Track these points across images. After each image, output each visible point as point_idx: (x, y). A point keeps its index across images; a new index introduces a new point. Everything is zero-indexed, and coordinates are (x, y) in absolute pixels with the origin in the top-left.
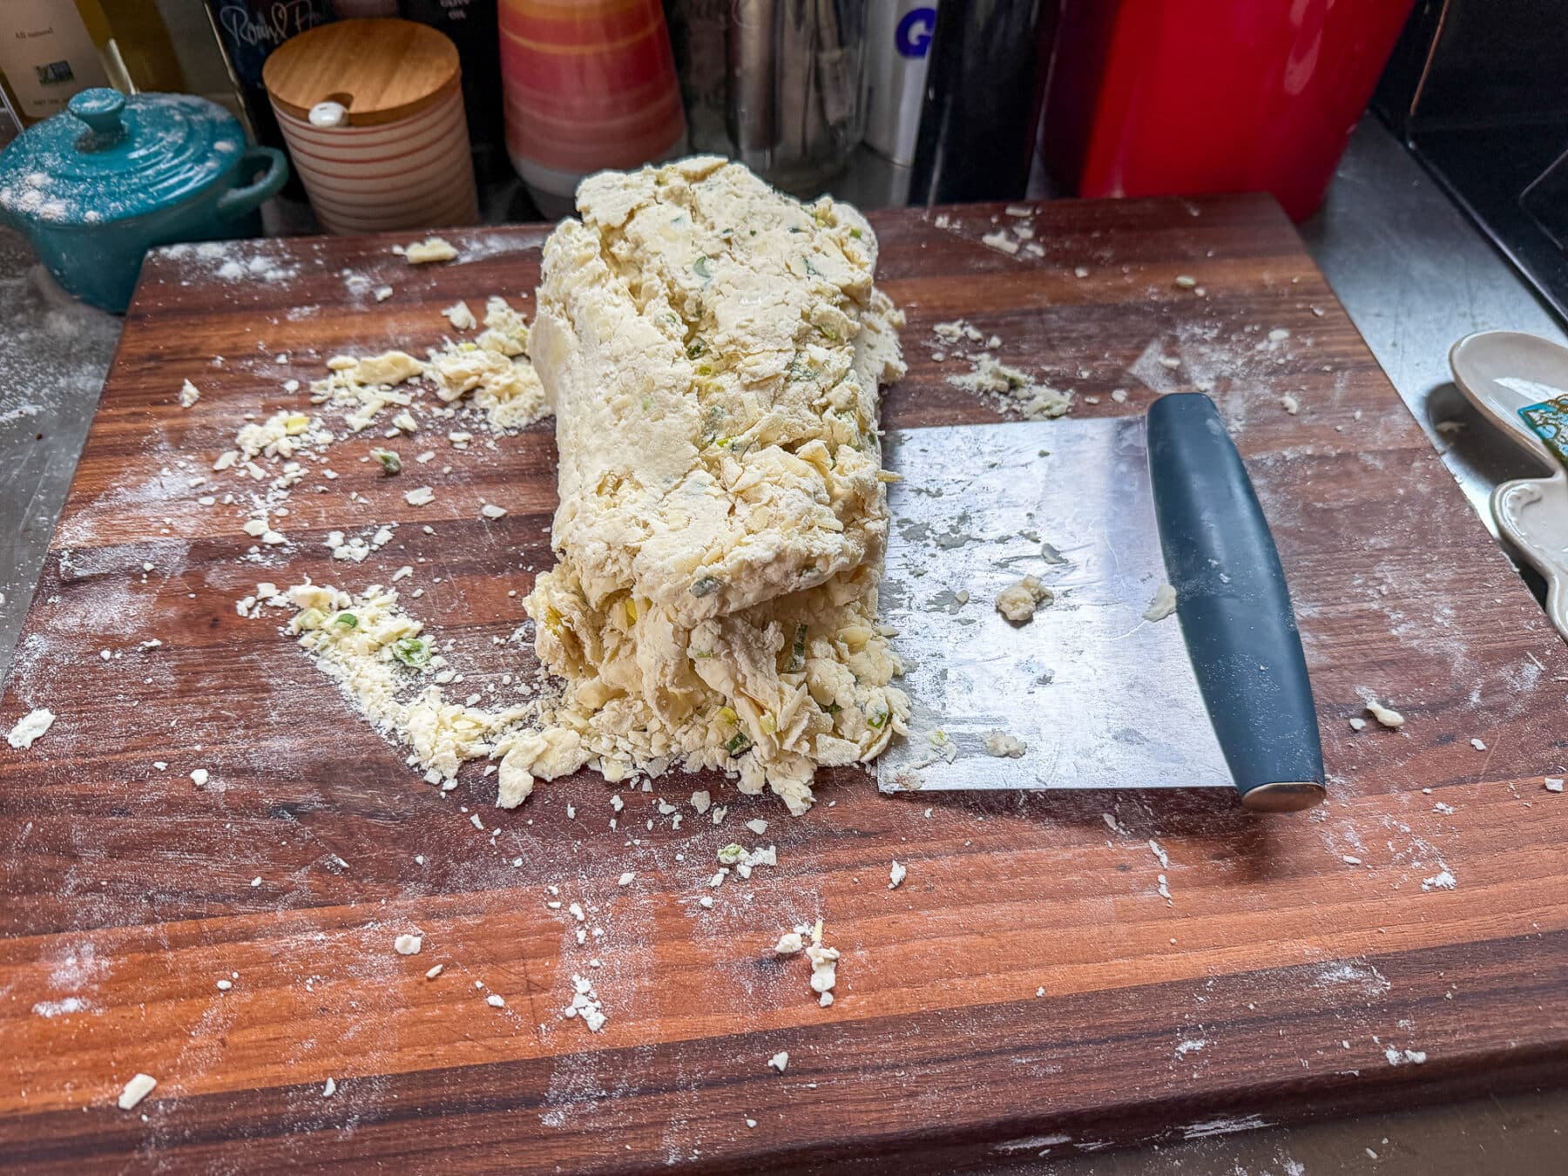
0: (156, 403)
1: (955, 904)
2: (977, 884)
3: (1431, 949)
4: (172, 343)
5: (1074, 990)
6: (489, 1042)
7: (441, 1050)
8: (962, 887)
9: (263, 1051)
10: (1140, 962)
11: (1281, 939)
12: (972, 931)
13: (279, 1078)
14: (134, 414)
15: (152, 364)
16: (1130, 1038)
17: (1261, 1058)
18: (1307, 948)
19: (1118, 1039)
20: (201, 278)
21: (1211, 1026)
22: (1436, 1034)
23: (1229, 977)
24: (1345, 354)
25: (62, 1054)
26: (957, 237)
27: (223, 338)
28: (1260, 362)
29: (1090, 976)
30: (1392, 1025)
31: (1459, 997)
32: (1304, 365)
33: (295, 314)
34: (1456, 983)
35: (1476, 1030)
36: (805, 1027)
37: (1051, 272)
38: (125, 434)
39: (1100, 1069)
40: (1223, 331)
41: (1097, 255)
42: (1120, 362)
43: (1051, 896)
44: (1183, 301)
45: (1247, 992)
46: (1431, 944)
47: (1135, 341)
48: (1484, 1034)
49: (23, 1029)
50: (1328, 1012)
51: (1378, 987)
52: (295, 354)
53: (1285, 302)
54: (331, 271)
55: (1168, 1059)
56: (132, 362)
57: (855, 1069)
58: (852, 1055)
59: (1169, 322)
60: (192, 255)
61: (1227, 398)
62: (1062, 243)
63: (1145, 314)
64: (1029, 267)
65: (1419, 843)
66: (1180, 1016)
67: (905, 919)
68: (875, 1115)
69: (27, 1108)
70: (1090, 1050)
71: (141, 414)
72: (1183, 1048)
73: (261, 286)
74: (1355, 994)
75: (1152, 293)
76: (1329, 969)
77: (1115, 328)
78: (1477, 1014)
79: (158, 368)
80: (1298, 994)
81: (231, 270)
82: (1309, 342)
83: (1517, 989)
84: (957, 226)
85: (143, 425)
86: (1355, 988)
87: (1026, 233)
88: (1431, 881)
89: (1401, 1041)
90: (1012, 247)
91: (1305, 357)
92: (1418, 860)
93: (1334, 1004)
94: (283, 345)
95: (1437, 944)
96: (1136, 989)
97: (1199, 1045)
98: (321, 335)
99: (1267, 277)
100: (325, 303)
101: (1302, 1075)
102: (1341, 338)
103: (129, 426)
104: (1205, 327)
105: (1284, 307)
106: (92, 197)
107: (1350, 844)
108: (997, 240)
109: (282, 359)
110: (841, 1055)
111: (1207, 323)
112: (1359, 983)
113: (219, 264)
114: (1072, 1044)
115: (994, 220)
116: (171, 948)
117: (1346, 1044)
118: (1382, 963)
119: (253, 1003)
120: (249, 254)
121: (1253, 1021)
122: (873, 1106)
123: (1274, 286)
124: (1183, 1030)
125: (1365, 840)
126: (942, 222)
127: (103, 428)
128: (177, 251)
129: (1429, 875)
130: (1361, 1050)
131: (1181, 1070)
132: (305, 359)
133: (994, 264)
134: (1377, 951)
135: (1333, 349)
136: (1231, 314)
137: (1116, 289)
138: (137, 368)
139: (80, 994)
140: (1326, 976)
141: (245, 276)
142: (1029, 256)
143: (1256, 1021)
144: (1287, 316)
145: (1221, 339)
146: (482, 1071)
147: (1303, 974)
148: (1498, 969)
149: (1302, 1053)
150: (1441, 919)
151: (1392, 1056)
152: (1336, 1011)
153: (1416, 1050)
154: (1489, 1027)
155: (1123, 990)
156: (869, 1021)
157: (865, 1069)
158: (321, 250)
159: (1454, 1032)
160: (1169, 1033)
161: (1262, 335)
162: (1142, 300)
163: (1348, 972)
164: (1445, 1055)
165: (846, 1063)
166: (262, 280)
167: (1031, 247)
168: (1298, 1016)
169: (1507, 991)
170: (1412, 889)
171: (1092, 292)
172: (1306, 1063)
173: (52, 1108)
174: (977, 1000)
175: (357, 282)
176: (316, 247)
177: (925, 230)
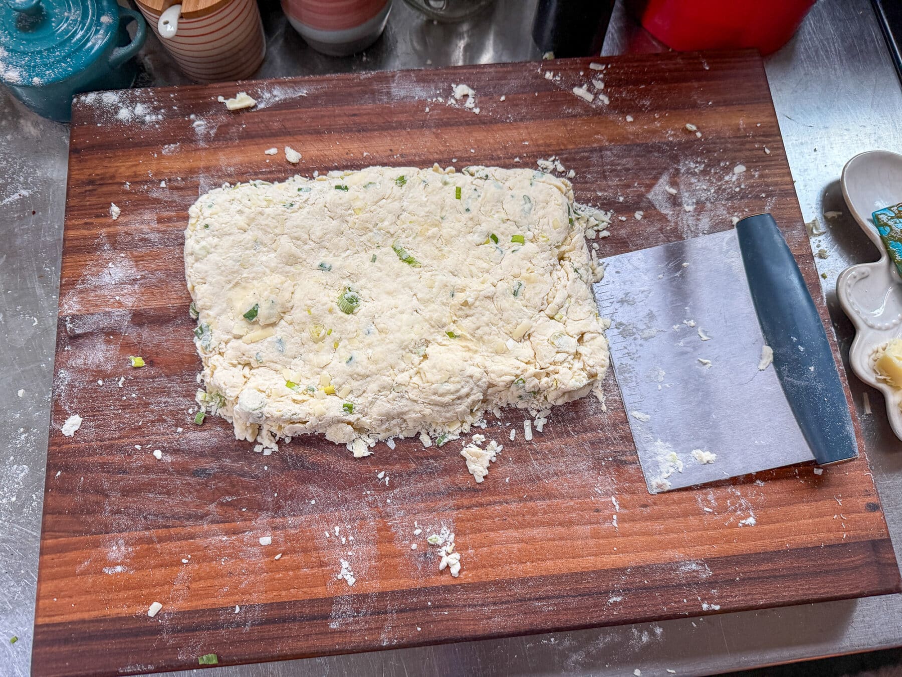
0: (98, 216)
1: (517, 528)
2: (527, 517)
3: (735, 556)
4: (99, 172)
5: (566, 571)
6: (305, 590)
7: (284, 593)
8: (520, 519)
9: (206, 592)
10: (598, 559)
11: (666, 549)
12: (523, 541)
13: (215, 604)
14: (86, 224)
15: (90, 187)
16: (589, 595)
17: (645, 605)
18: (676, 554)
19: (583, 595)
20: (108, 120)
21: (627, 590)
22: (728, 596)
23: (638, 568)
24: (776, 184)
25: (119, 591)
26: (558, 88)
27: (128, 168)
28: (725, 189)
29: (575, 565)
30: (708, 591)
31: (742, 580)
32: (750, 193)
33: (167, 149)
34: (743, 573)
35: (746, 596)
36: (444, 586)
37: (611, 117)
38: (85, 238)
39: (574, 609)
40: (707, 166)
41: (641, 103)
42: (643, 189)
43: (561, 524)
44: (687, 142)
45: (645, 575)
46: (736, 553)
47: (654, 172)
48: (749, 597)
49: (100, 580)
50: (680, 586)
51: (706, 573)
52: (170, 180)
53: (750, 142)
54: (184, 116)
55: (604, 605)
56: (79, 186)
57: (465, 606)
58: (464, 599)
59: (675, 159)
60: (100, 101)
61: (701, 217)
62: (621, 93)
63: (663, 152)
64: (598, 113)
65: (743, 501)
66: (613, 585)
67: (492, 535)
68: (472, 627)
69: (109, 615)
70: (570, 600)
71: (92, 223)
72: (611, 601)
73: (143, 127)
74: (695, 577)
75: (670, 136)
76: (685, 565)
77: (644, 163)
78: (748, 588)
79: (95, 190)
80: (668, 576)
81: (124, 114)
82: (757, 174)
83: (770, 577)
84: (558, 78)
85: (94, 231)
86: (695, 574)
87: (600, 85)
88: (743, 522)
89: (710, 600)
90: (589, 97)
91: (752, 186)
92: (740, 510)
93: (683, 582)
94: (163, 173)
95: (739, 553)
96: (593, 572)
97: (619, 599)
98: (183, 166)
99: (742, 122)
100: (183, 141)
101: (663, 614)
102: (777, 171)
103: (85, 232)
104: (697, 162)
105: (747, 146)
106: (34, 67)
107: (709, 501)
108: (580, 92)
109: (163, 184)
110: (459, 599)
111: (699, 159)
112: (697, 571)
113: (117, 110)
114: (563, 596)
115: (582, 73)
116: (159, 543)
117: (685, 601)
118: (710, 562)
119: (199, 569)
120: (133, 101)
121: (645, 588)
122: (472, 623)
123: (745, 129)
124: (613, 592)
125: (716, 500)
126: (549, 75)
127: (72, 233)
128: (90, 98)
129: (743, 518)
130: (692, 603)
131: (609, 610)
132: (176, 184)
133: (579, 110)
134: (709, 557)
135: (769, 180)
136: (715, 152)
137: (648, 131)
138: (83, 190)
139: (122, 564)
140: (683, 568)
141: (134, 120)
142: (600, 103)
143: (646, 588)
144: (748, 153)
145: (704, 172)
146: (302, 603)
147: (672, 566)
148: (765, 566)
149: (664, 604)
150: (744, 540)
151: (705, 606)
152: (684, 585)
153: (716, 604)
154: (752, 594)
155: (588, 572)
156: (473, 584)
157: (469, 606)
158: (175, 98)
159: (736, 596)
160: (606, 593)
161: (729, 169)
162: (663, 140)
163: (694, 567)
164: (729, 607)
165: (461, 603)
166: (143, 122)
167: (602, 97)
168: (667, 587)
169: (765, 578)
170: (734, 525)
171: (633, 134)
172: (665, 609)
173: (119, 615)
174: (521, 575)
175: (200, 125)
176: (172, 96)
177: (539, 81)
